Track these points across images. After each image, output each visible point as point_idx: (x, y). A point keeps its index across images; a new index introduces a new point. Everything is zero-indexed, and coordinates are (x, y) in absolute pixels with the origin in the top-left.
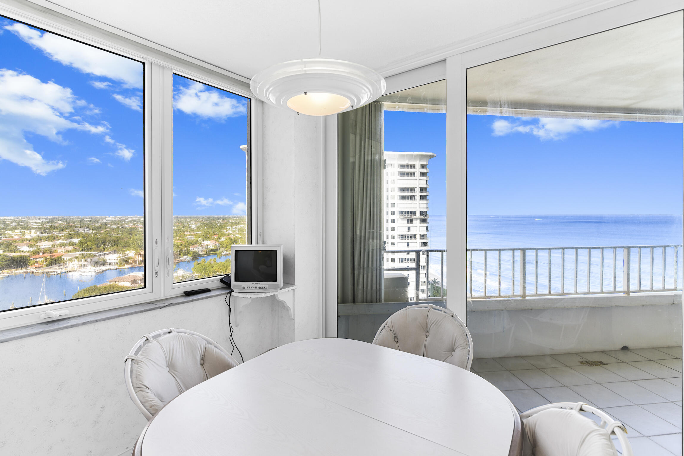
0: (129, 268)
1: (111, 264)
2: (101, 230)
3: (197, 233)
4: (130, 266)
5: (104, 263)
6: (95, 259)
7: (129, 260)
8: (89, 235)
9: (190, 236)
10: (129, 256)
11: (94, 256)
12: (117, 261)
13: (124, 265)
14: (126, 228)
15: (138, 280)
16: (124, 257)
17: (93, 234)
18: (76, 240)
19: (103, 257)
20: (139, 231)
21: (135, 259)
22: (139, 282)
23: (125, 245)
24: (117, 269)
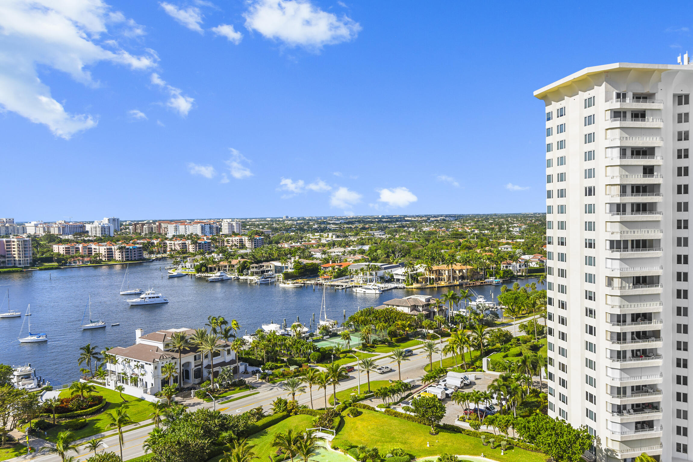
0: (417, 288)
1: (398, 280)
2: (396, 235)
3: (518, 240)
4: (419, 285)
5: (391, 280)
6: (381, 273)
7: (418, 277)
8: (381, 241)
9: (506, 246)
10: (419, 271)
11: (379, 269)
12: (404, 278)
13: (412, 284)
14: (424, 232)
15: (420, 306)
16: (412, 273)
17: (387, 239)
18: (366, 248)
19: (390, 270)
20: (439, 237)
21: (427, 276)
22: (421, 309)
23: (418, 256)
24: (404, 288)
